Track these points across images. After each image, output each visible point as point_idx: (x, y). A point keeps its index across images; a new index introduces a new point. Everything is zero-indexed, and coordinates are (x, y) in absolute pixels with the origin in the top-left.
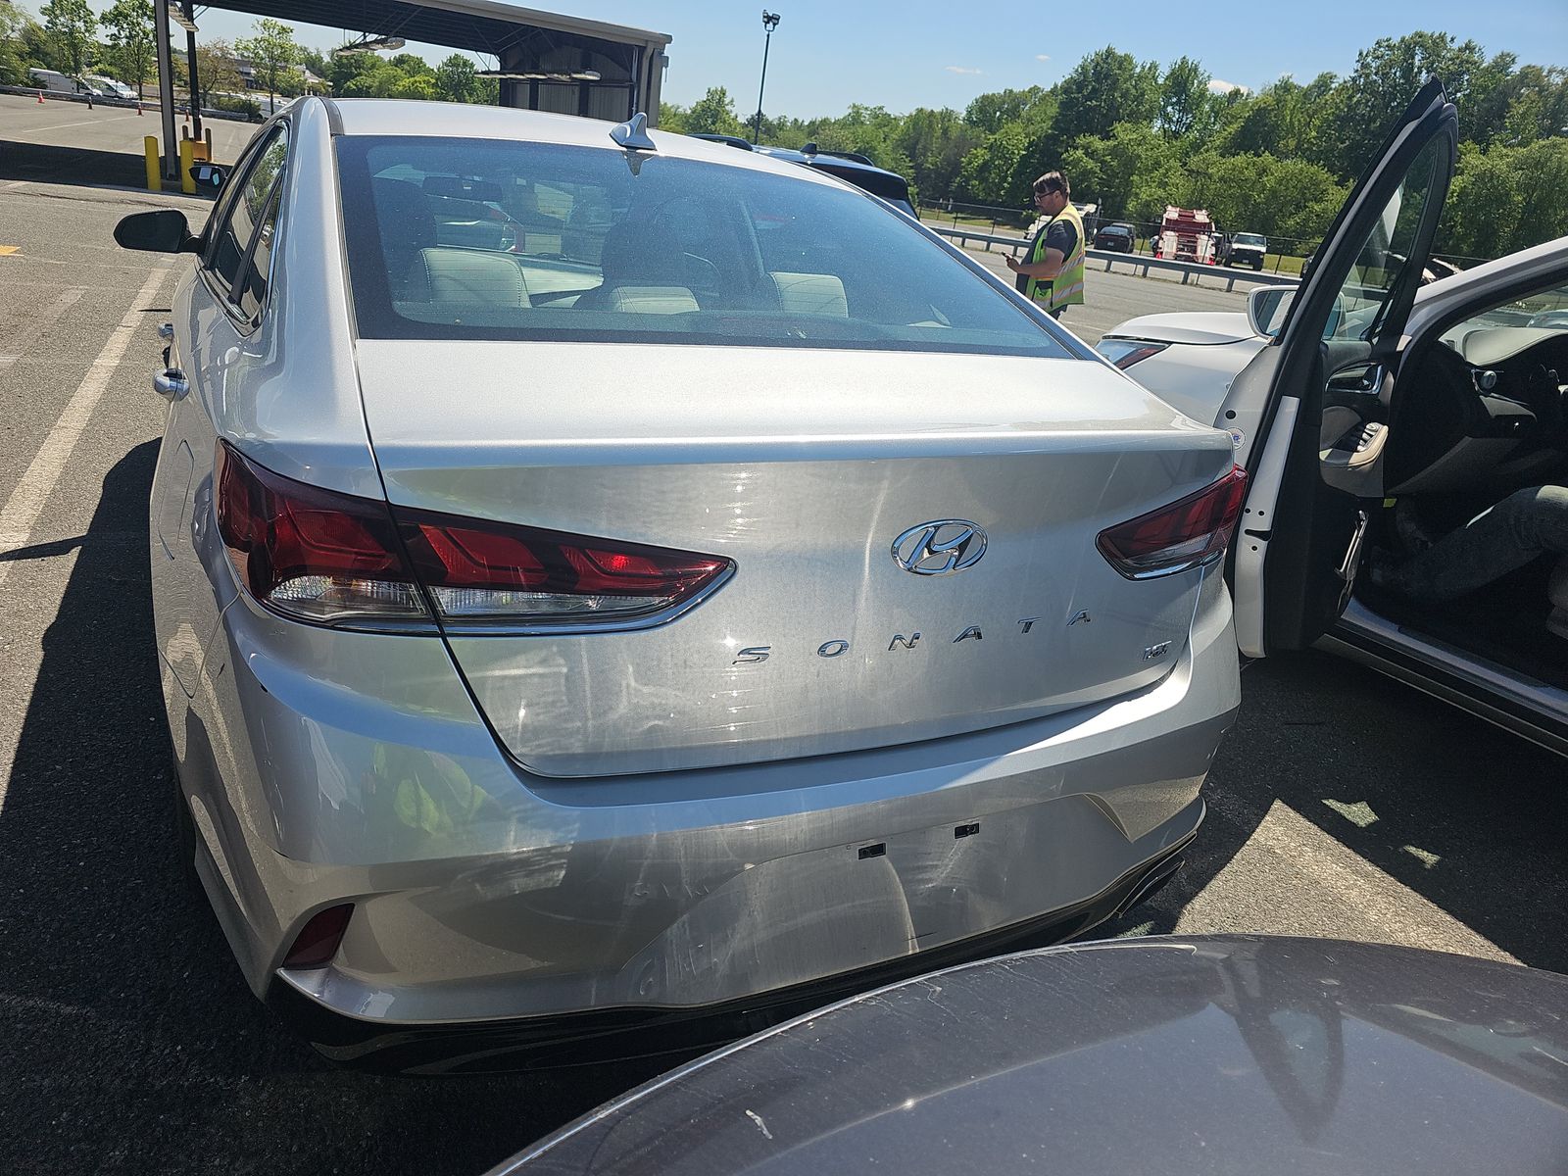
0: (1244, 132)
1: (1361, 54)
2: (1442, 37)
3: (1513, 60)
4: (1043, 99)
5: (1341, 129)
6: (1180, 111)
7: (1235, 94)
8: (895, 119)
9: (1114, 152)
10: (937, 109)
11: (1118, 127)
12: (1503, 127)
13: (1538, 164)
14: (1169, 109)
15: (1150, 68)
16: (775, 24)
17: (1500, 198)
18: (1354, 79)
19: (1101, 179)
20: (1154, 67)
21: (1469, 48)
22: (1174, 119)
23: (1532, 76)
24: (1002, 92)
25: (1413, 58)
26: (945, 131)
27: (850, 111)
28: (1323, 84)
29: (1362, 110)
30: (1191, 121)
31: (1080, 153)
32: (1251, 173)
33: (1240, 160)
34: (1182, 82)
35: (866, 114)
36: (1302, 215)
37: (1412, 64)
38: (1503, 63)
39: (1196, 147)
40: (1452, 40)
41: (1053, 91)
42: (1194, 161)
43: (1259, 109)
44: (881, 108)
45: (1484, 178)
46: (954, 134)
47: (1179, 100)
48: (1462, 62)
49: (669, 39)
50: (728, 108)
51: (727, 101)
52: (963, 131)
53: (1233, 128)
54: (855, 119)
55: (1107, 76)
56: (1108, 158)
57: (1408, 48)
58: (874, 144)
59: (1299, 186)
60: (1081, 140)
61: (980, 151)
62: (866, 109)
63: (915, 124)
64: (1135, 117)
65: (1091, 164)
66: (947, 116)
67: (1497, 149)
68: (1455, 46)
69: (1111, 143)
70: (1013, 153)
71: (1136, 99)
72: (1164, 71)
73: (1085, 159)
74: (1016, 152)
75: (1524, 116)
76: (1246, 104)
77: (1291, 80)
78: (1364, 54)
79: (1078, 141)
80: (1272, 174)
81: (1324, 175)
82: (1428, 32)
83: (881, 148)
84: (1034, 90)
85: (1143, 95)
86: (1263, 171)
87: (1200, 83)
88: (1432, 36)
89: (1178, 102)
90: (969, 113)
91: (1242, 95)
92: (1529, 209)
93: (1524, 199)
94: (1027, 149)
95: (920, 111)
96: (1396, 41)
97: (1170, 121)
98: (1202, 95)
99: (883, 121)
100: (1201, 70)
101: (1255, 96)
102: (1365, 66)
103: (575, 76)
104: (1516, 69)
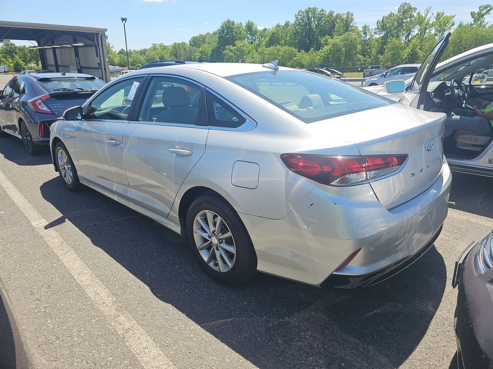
0: (270, 40)
1: (295, 15)
2: (315, 8)
3: (333, 12)
4: (211, 36)
5: (295, 37)
6: (251, 36)
7: (265, 30)
8: (168, 47)
9: (237, 50)
10: (180, 42)
11: (237, 42)
12: (335, 31)
13: (346, 40)
14: (248, 35)
15: (240, 24)
16: (125, 21)
17: (339, 50)
18: (295, 22)
19: (235, 58)
20: (241, 24)
21: (322, 10)
22: (250, 38)
23: (338, 16)
24: (199, 35)
25: (309, 14)
26: (185, 49)
27: (152, 45)
28: (287, 24)
29: (299, 30)
30: (255, 38)
31: (228, 51)
32: (275, 51)
33: (272, 48)
34: (250, 27)
35: (158, 47)
36: (291, 61)
37: (309, 16)
38: (331, 14)
39: (259, 45)
40: (318, 8)
41: (214, 34)
42: (260, 50)
43: (273, 33)
44: (162, 44)
45: (334, 45)
46: (187, 49)
47: (250, 32)
48: (321, 15)
49: (106, 30)
50: (112, 49)
51: (111, 46)
52: (190, 49)
53: (267, 39)
54: (154, 48)
55: (230, 28)
56: (236, 52)
57: (307, 12)
58: (164, 55)
59: (289, 53)
60: (227, 47)
61: (197, 54)
62: (157, 44)
63: (175, 48)
64: (240, 39)
65: (231, 54)
66: (183, 44)
67: (335, 37)
68: (319, 10)
69: (236, 47)
70: (208, 53)
71: (239, 33)
72: (244, 25)
73: (230, 53)
74: (209, 53)
75: (339, 27)
76: (269, 32)
77: (279, 24)
78: (296, 15)
79: (226, 48)
80: (281, 51)
81: (294, 49)
82: (311, 7)
83: (166, 56)
84: (208, 34)
85: (241, 32)
86: (279, 50)
87: (255, 27)
88: (313, 8)
89: (250, 33)
90: (190, 42)
91: (267, 30)
92: (347, 52)
93: (345, 49)
94: (212, 51)
95: (175, 43)
96: (303, 10)
97: (249, 39)
98: (256, 30)
99: (164, 48)
100: (254, 23)
101: (271, 29)
102: (297, 18)
103: (74, 45)
104: (334, 15)
